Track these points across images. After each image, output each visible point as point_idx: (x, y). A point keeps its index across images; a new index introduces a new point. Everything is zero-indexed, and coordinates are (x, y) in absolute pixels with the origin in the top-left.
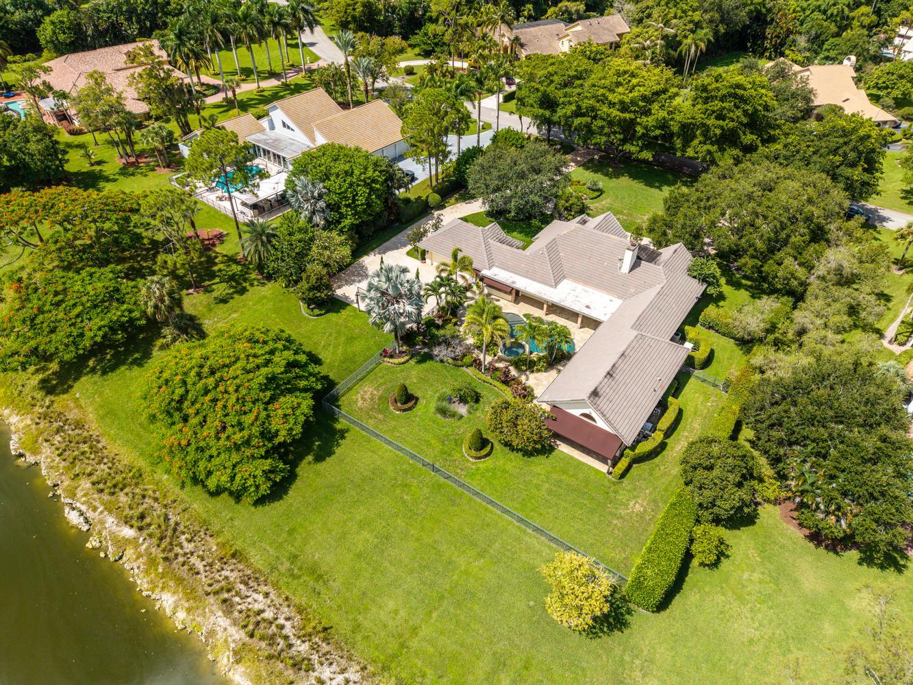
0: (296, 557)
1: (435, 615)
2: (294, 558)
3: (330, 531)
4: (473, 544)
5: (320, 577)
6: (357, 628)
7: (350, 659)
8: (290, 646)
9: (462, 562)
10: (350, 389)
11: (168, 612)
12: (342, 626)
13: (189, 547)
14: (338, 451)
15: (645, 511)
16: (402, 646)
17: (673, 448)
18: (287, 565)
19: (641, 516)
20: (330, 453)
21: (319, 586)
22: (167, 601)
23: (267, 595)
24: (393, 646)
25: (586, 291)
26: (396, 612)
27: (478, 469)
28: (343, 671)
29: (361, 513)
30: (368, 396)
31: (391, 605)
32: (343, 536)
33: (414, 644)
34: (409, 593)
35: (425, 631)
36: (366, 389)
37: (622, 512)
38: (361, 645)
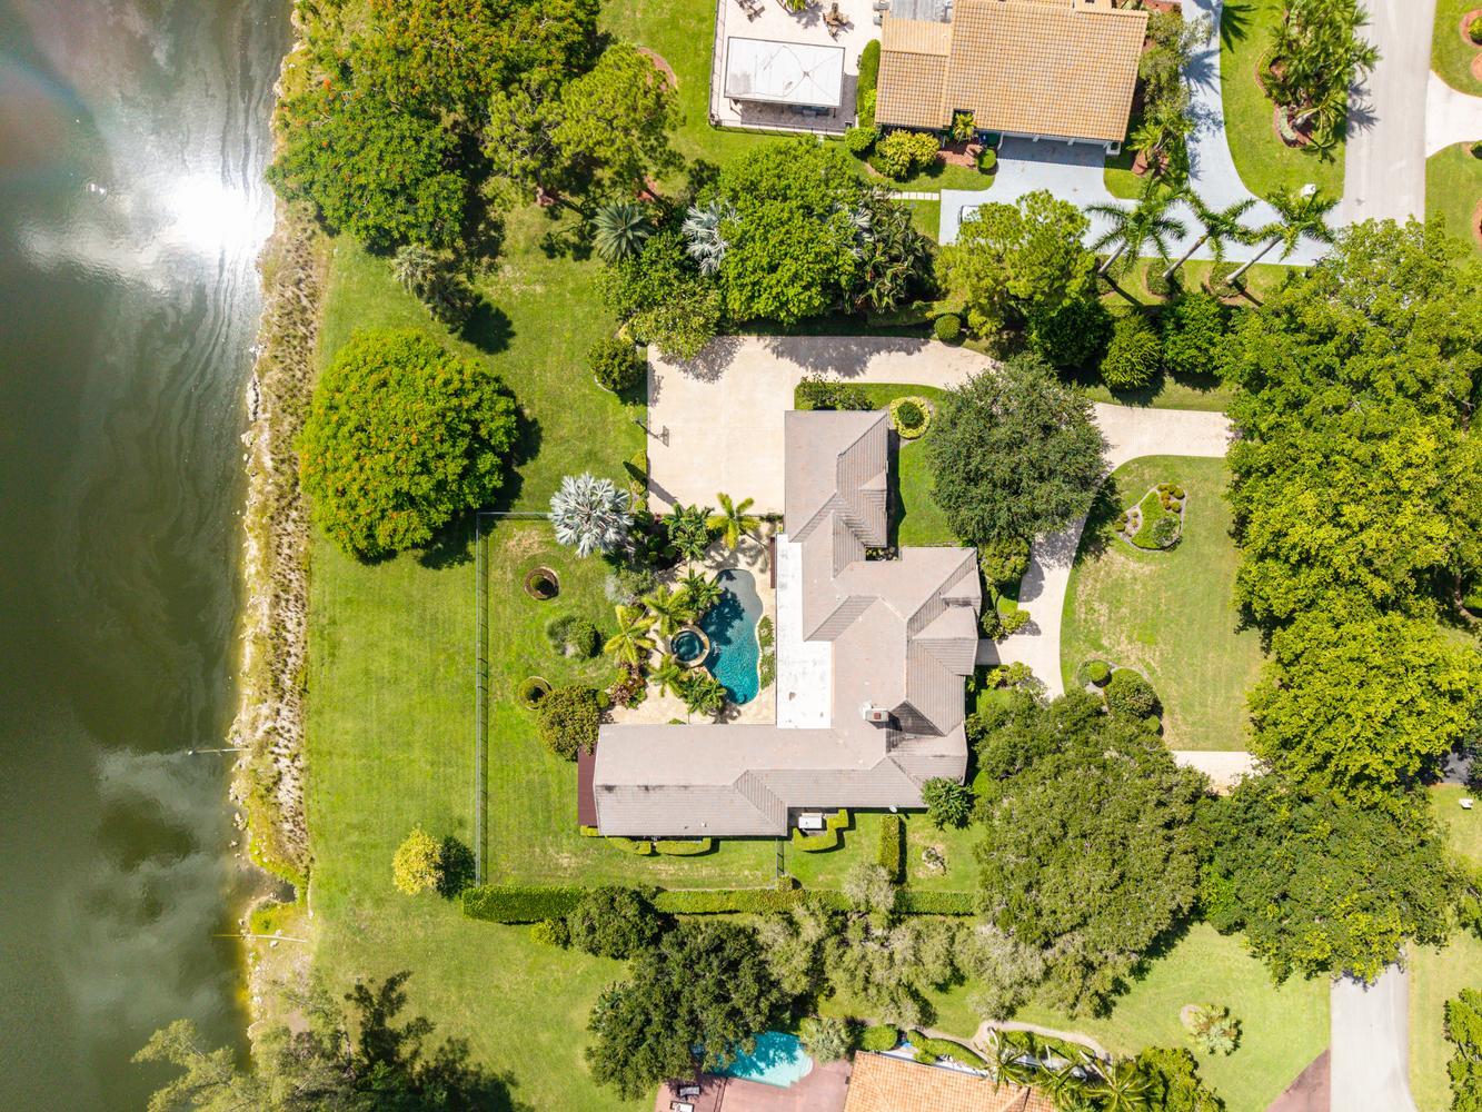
0: (334, 623)
1: (364, 761)
2: (333, 622)
3: (370, 632)
4: (437, 751)
5: (333, 655)
6: (320, 713)
7: (302, 722)
8: (283, 672)
9: (416, 753)
10: (521, 518)
11: (248, 557)
12: (314, 699)
13: (290, 527)
14: (445, 570)
15: (566, 869)
16: (330, 753)
17: (658, 862)
18: (325, 621)
19: (558, 867)
20: (437, 567)
21: (328, 660)
22: (252, 548)
23: (299, 624)
24: (325, 747)
25: (822, 679)
26: (347, 733)
27: (512, 709)
28: (292, 722)
29: (403, 643)
30: (525, 543)
31: (349, 725)
32: (373, 645)
33: (336, 761)
34: (366, 731)
35: (349, 762)
36: (534, 533)
37: (551, 851)
38: (312, 723)
